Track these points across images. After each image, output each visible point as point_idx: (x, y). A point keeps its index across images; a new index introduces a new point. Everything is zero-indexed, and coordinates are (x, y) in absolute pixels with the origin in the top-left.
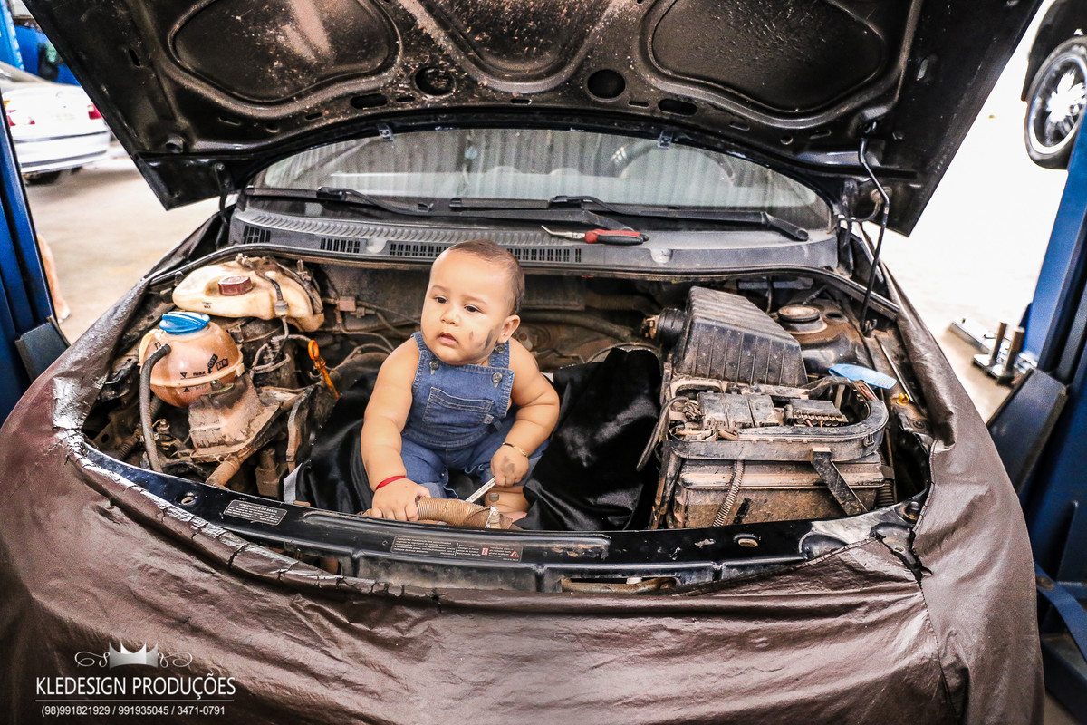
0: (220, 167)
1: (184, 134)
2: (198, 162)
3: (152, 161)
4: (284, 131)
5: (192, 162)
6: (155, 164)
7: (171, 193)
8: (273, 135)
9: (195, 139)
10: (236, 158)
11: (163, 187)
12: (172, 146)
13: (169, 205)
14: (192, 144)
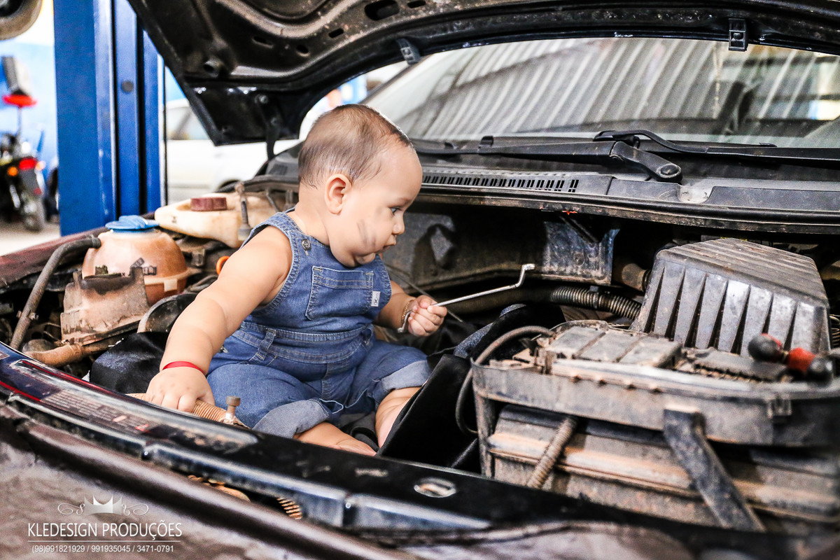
0: (262, 99)
1: (221, 55)
2: (239, 91)
3: (197, 87)
4: (314, 54)
5: (231, 90)
6: (200, 90)
7: (219, 127)
8: (304, 61)
9: (236, 63)
10: (275, 88)
11: (209, 119)
12: (210, 68)
13: (218, 143)
14: (232, 69)
